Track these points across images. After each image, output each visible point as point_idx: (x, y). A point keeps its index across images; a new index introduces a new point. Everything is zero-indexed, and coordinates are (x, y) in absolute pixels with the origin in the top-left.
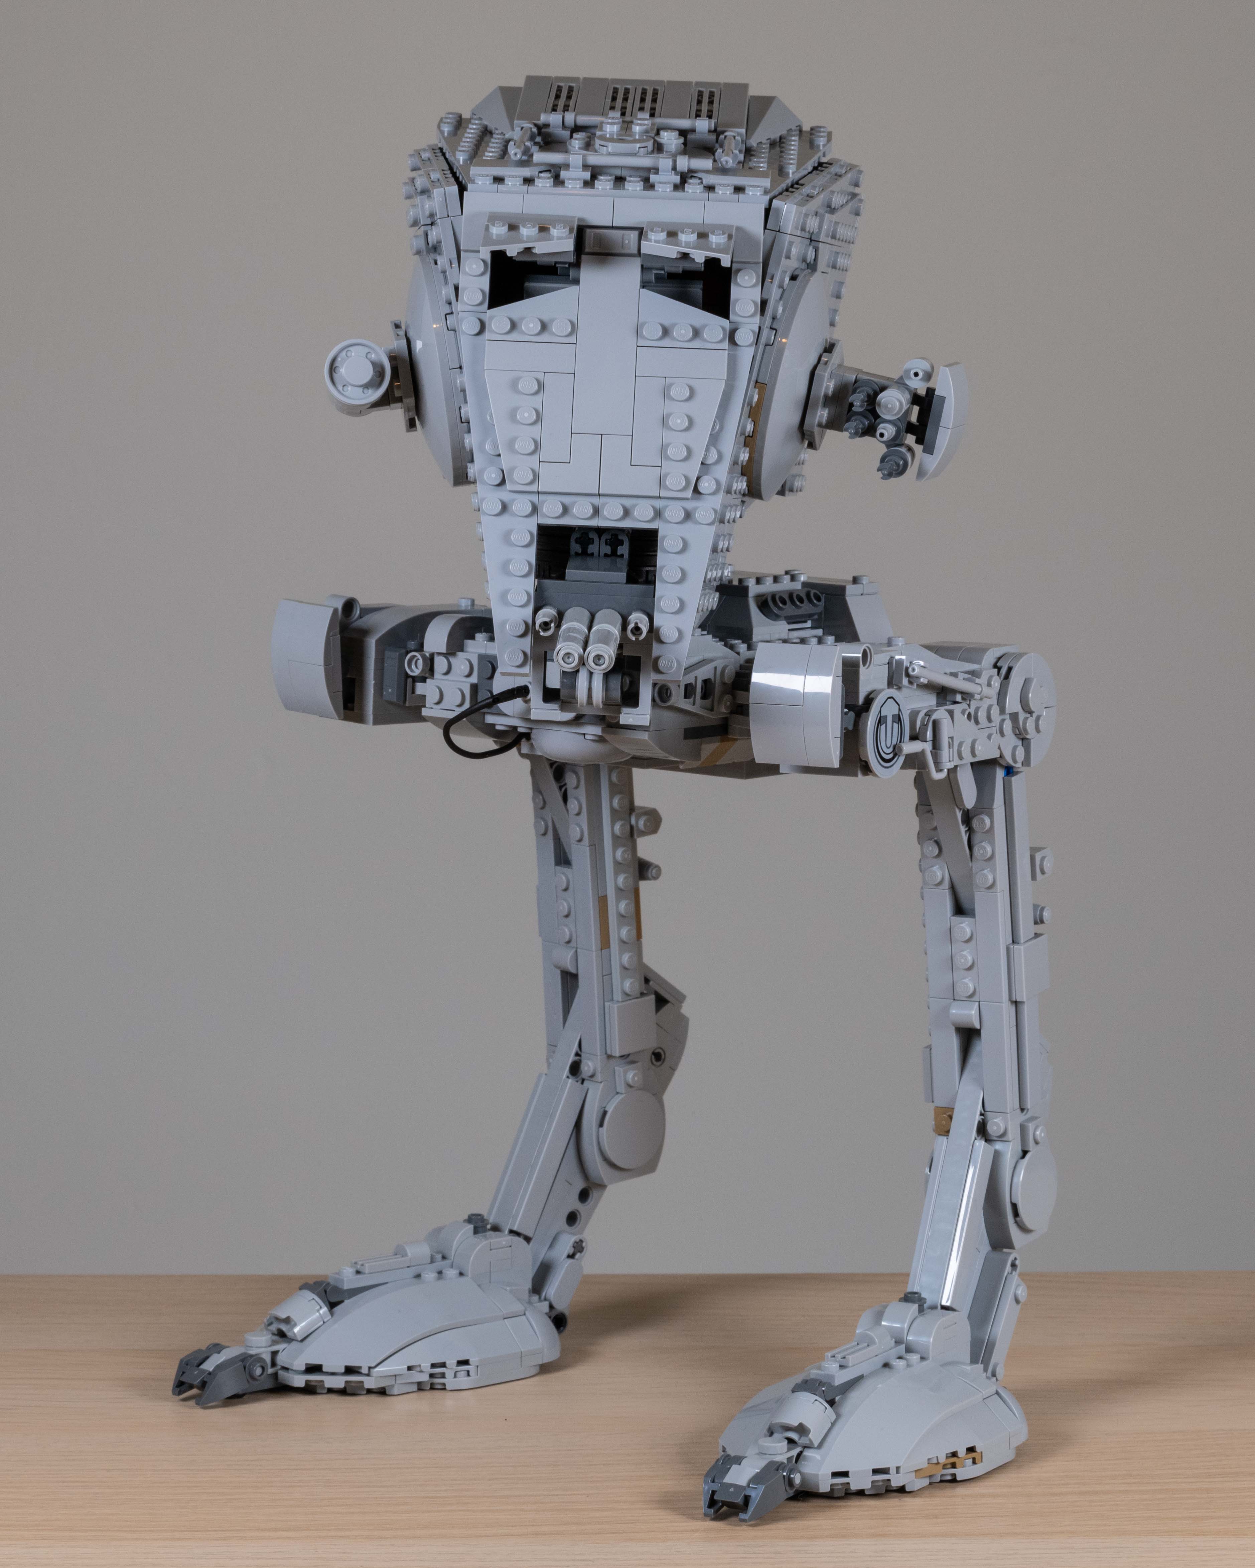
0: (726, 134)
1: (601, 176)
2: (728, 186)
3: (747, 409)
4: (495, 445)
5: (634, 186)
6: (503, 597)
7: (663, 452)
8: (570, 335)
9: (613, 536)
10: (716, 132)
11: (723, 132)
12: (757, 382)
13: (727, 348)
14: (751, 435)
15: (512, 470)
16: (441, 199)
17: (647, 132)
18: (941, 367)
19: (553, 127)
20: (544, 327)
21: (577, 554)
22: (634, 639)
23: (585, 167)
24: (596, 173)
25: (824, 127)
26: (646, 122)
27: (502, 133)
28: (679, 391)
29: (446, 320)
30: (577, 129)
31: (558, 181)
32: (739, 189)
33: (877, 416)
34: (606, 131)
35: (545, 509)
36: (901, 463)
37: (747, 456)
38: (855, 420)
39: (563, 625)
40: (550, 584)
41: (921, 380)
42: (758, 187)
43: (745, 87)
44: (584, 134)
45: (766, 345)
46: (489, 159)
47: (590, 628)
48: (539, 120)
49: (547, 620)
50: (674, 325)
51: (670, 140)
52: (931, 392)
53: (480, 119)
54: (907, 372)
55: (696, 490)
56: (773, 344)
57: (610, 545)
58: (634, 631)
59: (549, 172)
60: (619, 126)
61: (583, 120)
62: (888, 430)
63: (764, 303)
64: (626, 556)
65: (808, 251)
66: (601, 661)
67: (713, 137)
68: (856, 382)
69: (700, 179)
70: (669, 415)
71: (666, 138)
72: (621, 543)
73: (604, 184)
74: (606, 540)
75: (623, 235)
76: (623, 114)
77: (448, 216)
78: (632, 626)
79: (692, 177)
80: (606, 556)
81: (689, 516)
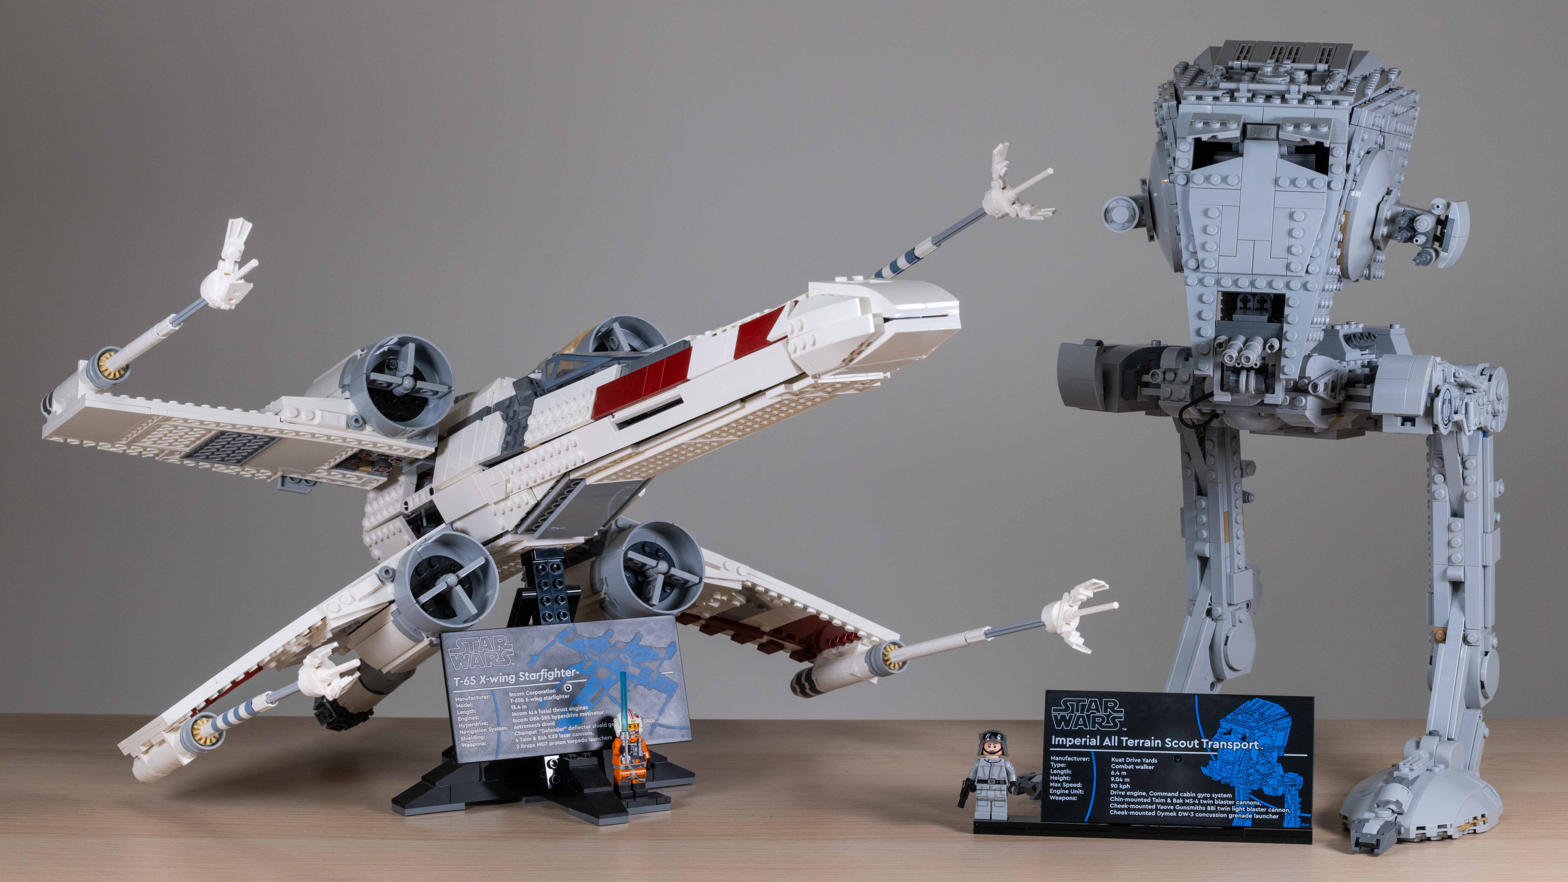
0: (1335, 72)
1: (1258, 96)
2: (1330, 100)
3: (1338, 227)
4: (1194, 247)
5: (1276, 101)
6: (1198, 331)
7: (1288, 250)
8: (1238, 184)
9: (1262, 298)
10: (1329, 71)
12: (1342, 211)
13: (1326, 192)
14: (1341, 241)
15: (1203, 260)
16: (1167, 108)
17: (1288, 71)
18: (1453, 203)
19: (1235, 69)
20: (1224, 180)
21: (1241, 308)
22: (1270, 352)
23: (1250, 91)
24: (1255, 94)
25: (1397, 68)
26: (1289, 66)
27: (1207, 72)
28: (1297, 216)
29: (1169, 177)
30: (1249, 69)
31: (1233, 98)
32: (1337, 102)
33: (1415, 231)
34: (1265, 71)
35: (1224, 283)
36: (1429, 257)
37: (1339, 254)
38: (1403, 234)
40: (1226, 322)
41: (1442, 210)
42: (1348, 101)
43: (1350, 46)
44: (1252, 72)
45: (1350, 190)
46: (1197, 86)
47: (1244, 345)
48: (1228, 65)
49: (1222, 341)
50: (1297, 178)
51: (1301, 76)
52: (1447, 217)
53: (1198, 65)
54: (1432, 205)
55: (1307, 272)
56: (1353, 189)
57: (1260, 303)
58: (1270, 348)
59: (1228, 94)
60: (1273, 68)
61: (1253, 64)
62: (1422, 239)
63: (1349, 167)
64: (1269, 308)
65: (1379, 138)
66: (1249, 360)
67: (1327, 74)
68: (1404, 211)
69: (1314, 97)
70: (1292, 229)
71: (1298, 75)
72: (1266, 302)
73: (1259, 100)
74: (1258, 300)
75: (1268, 128)
76: (1277, 61)
77: (1171, 117)
78: (1269, 345)
79: (1310, 96)
80: (1257, 309)
81: (1305, 286)
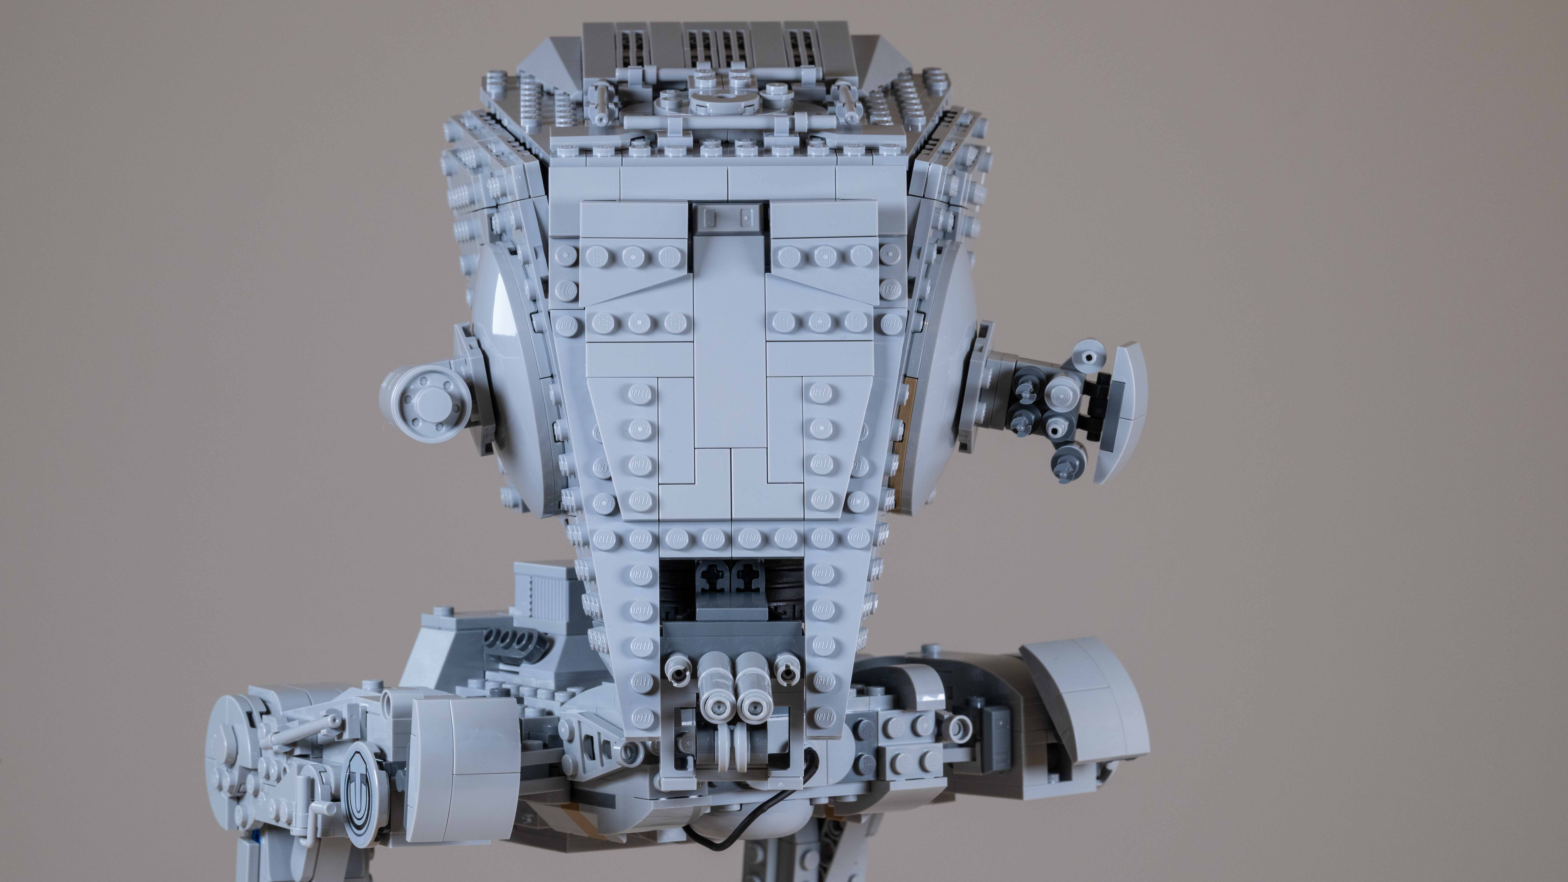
0: (839, 83)
1: (705, 141)
2: (859, 146)
3: (896, 409)
4: (604, 466)
5: (745, 150)
6: (625, 647)
7: (805, 464)
8: (685, 332)
10: (828, 83)
11: (833, 82)
12: (905, 376)
13: (873, 339)
14: (901, 440)
15: (627, 495)
16: (520, 177)
17: (747, 86)
18: (1118, 347)
19: (632, 84)
20: (655, 324)
21: (706, 590)
22: (785, 684)
23: (686, 132)
24: (698, 139)
25: (938, 69)
26: (744, 74)
27: (565, 93)
28: (820, 392)
29: (532, 320)
30: (660, 86)
31: (656, 149)
32: (871, 150)
33: (1047, 409)
34: (699, 88)
35: (667, 539)
36: (1077, 463)
37: (897, 465)
38: (1020, 415)
39: (701, 674)
40: (678, 626)
41: (1095, 364)
42: (895, 146)
43: (846, 25)
44: (673, 91)
45: (914, 333)
46: (562, 126)
47: (734, 674)
48: (614, 76)
49: (681, 668)
50: (810, 313)
51: (778, 94)
52: (1104, 379)
53: (532, 77)
54: (1078, 355)
55: (846, 509)
56: (922, 330)
57: (742, 578)
58: (785, 675)
59: (642, 140)
60: (715, 80)
61: (667, 74)
62: (1061, 426)
63: (911, 283)
64: (763, 589)
65: (948, 219)
66: (758, 710)
67: (823, 89)
68: (1019, 370)
69: (823, 139)
70: (810, 421)
71: (772, 93)
72: (756, 575)
73: (710, 150)
74: (739, 572)
75: (741, 210)
76: (712, 66)
77: (530, 197)
78: (782, 669)
79: (812, 137)
80: (739, 590)
81: (840, 540)
